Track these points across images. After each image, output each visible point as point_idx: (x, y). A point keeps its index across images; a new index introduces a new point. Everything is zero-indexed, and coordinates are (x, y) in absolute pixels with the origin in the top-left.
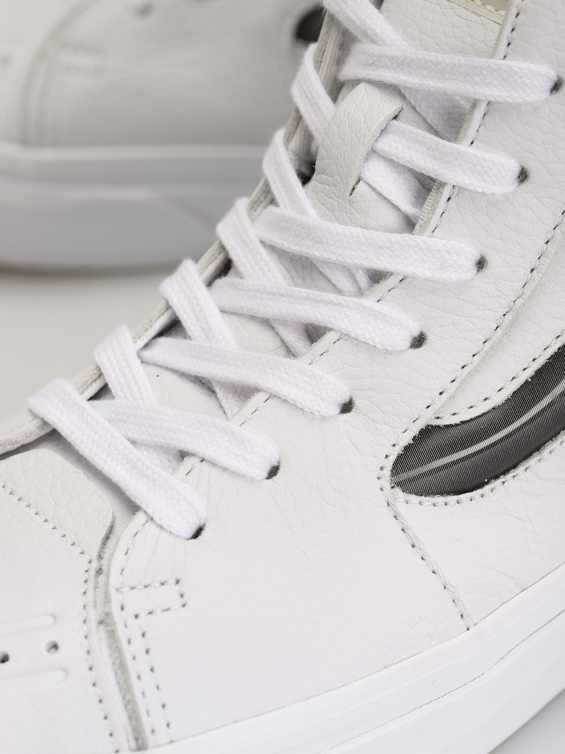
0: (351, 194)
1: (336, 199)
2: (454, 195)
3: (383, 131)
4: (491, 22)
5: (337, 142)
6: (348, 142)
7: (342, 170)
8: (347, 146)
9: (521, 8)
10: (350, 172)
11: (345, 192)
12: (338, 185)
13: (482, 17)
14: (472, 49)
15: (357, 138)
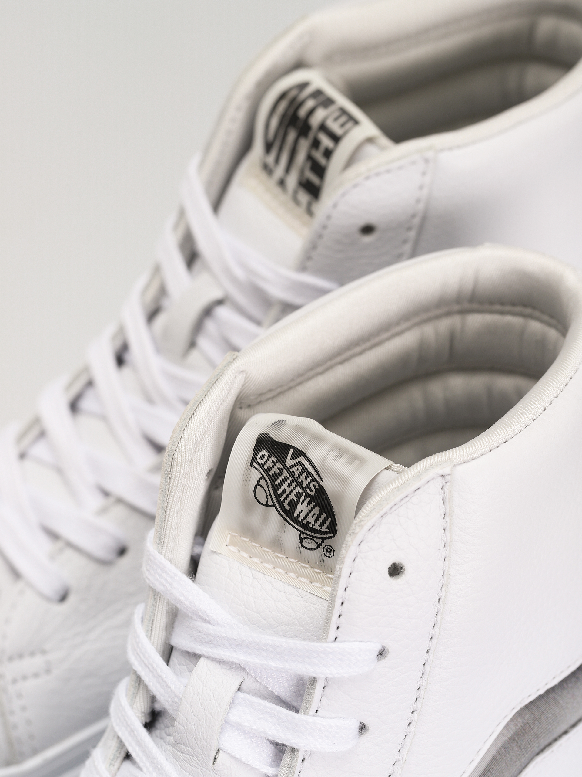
0: (213, 763)
1: (199, 768)
2: (307, 757)
3: (232, 703)
4: (308, 594)
5: (192, 719)
6: (204, 719)
7: (202, 744)
8: (203, 722)
9: (345, 598)
10: (210, 746)
11: (208, 763)
12: (200, 756)
13: (299, 589)
14: (297, 621)
15: (211, 715)
